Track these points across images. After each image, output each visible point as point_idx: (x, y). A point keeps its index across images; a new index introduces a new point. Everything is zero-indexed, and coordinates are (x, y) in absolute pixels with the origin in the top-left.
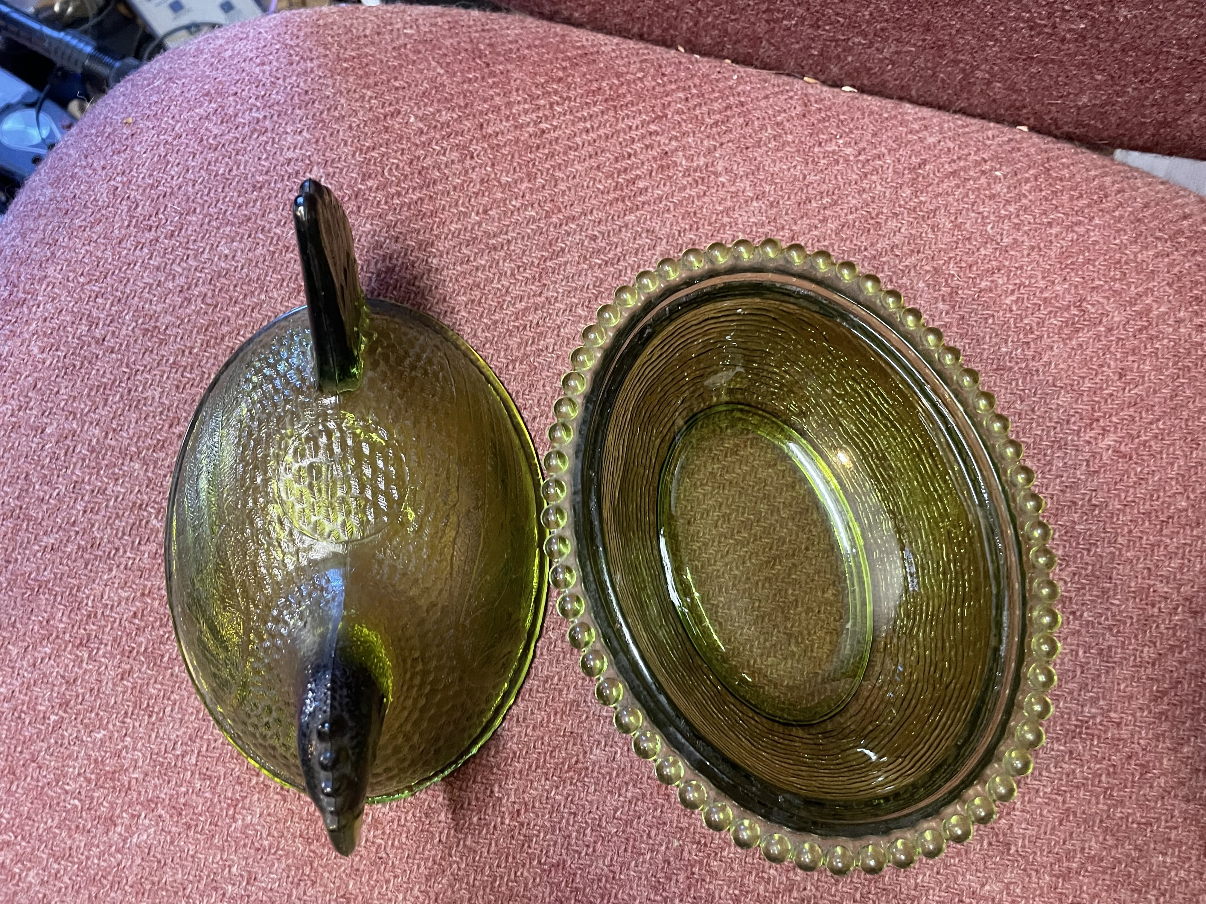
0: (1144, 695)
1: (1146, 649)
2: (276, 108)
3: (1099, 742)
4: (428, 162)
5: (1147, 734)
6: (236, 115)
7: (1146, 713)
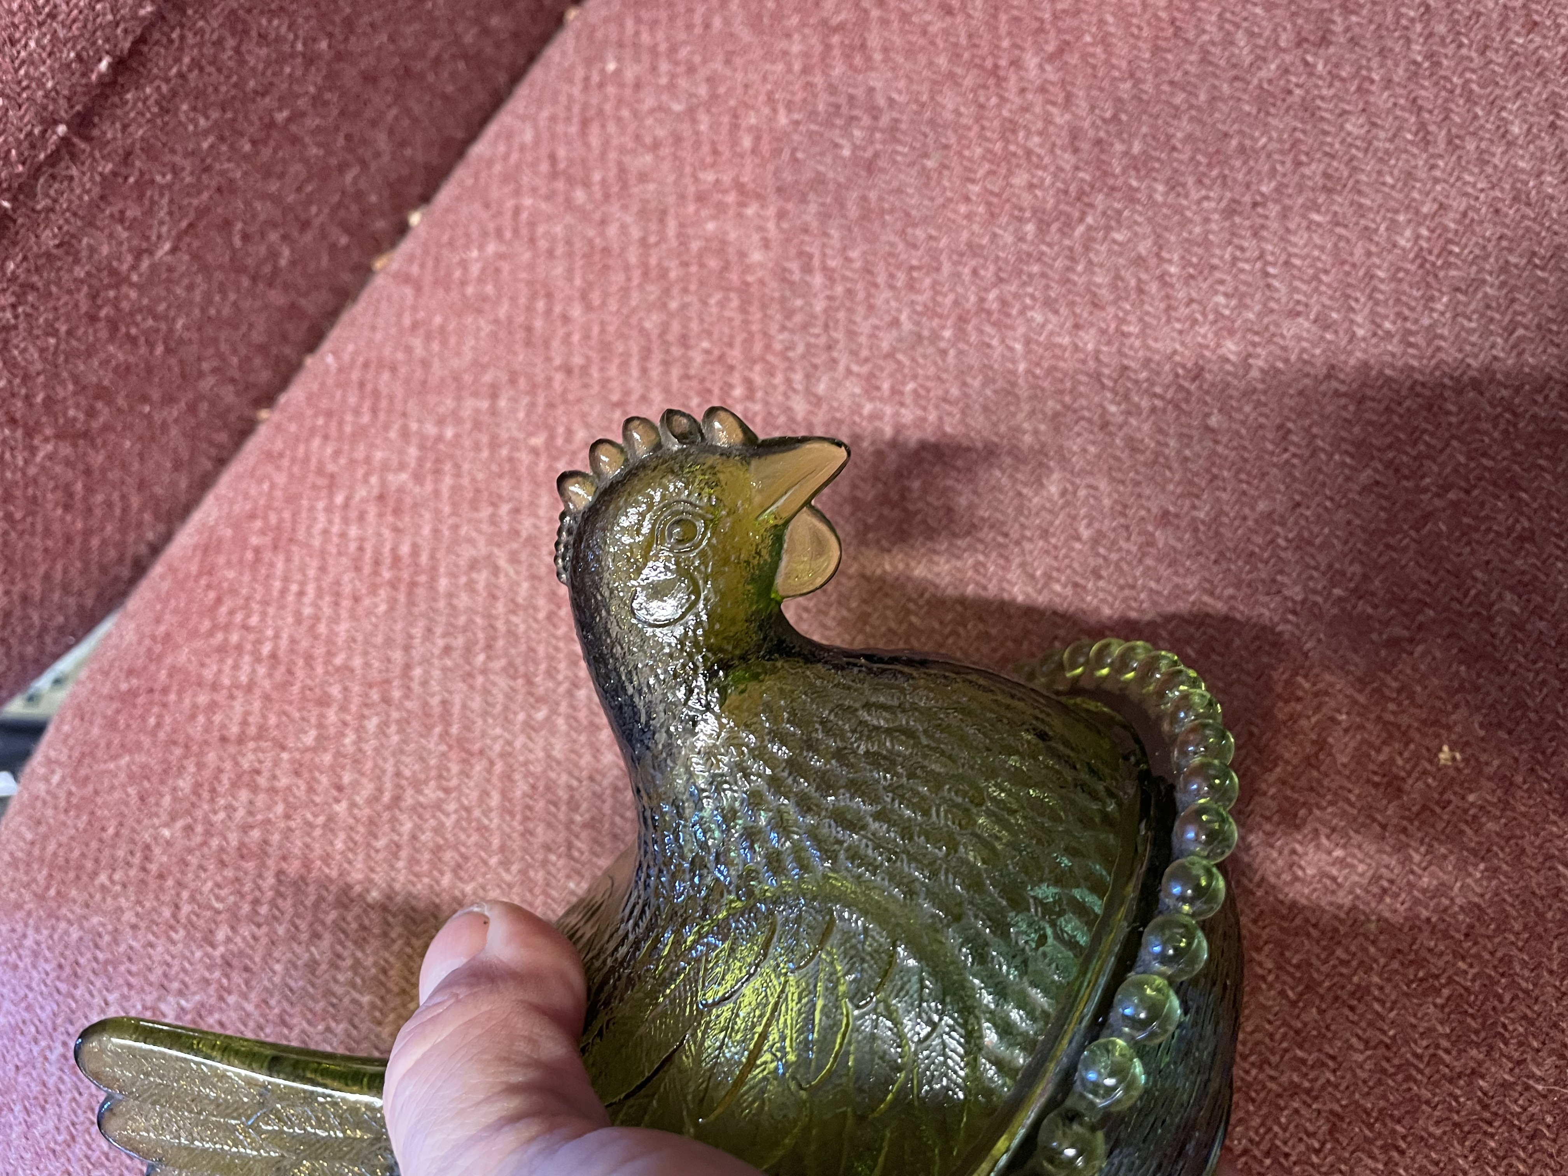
0: (1414, 156)
1: (1348, 127)
2: (59, 1021)
3: (1457, 244)
4: (234, 838)
5: (1472, 174)
6: (44, 1084)
7: (1441, 163)
